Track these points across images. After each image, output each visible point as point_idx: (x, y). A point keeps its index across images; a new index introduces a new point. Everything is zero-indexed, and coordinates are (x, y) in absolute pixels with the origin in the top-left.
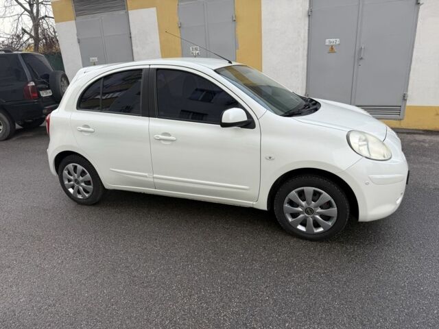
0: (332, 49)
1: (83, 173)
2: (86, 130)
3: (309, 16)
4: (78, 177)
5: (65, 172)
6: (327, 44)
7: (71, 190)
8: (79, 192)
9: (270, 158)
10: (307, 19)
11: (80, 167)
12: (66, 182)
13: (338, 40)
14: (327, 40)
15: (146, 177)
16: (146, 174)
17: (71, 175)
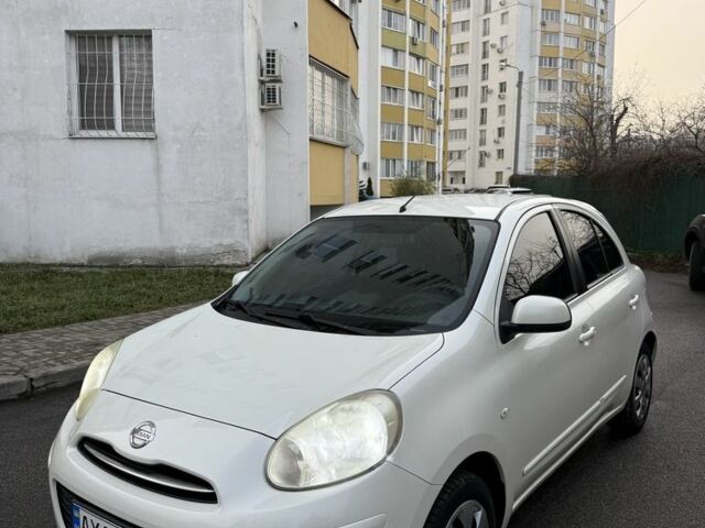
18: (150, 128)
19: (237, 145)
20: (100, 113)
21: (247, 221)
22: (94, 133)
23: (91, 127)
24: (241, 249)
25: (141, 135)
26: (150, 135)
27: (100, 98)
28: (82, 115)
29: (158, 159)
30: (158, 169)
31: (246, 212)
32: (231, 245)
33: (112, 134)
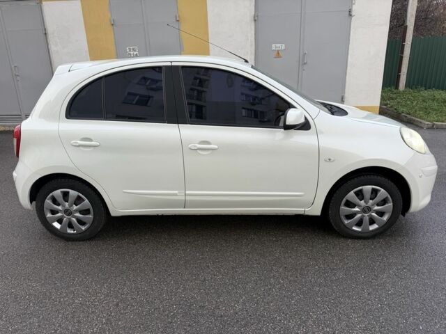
0: (278, 53)
1: (78, 200)
2: (87, 144)
3: (255, 20)
4: (71, 206)
5: (48, 202)
6: (274, 48)
7: (57, 225)
8: (70, 226)
9: (330, 160)
10: (253, 23)
11: (73, 193)
12: (49, 215)
13: (283, 45)
14: (273, 45)
15: (176, 195)
16: (176, 192)
17: (59, 205)
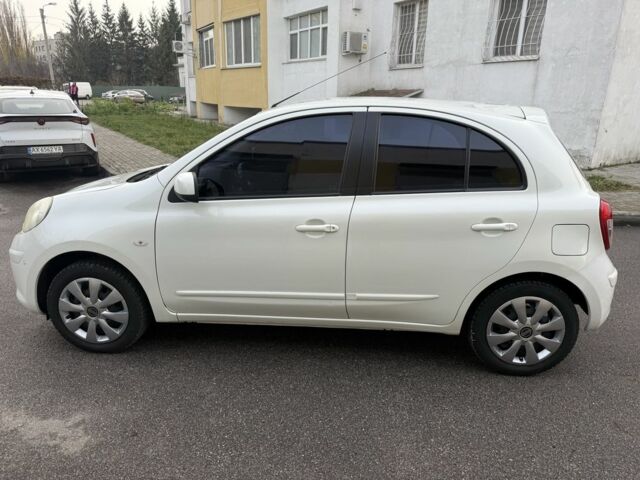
18: (535, 52)
19: (604, 61)
20: (508, 43)
21: (597, 131)
22: (504, 58)
23: (502, 54)
24: (586, 155)
25: (529, 57)
26: (535, 57)
27: (511, 30)
28: (497, 44)
29: (537, 76)
30: (535, 85)
31: (598, 122)
32: (578, 151)
33: (515, 58)
